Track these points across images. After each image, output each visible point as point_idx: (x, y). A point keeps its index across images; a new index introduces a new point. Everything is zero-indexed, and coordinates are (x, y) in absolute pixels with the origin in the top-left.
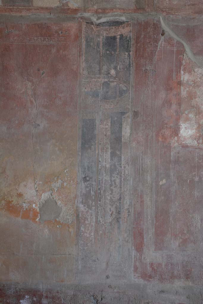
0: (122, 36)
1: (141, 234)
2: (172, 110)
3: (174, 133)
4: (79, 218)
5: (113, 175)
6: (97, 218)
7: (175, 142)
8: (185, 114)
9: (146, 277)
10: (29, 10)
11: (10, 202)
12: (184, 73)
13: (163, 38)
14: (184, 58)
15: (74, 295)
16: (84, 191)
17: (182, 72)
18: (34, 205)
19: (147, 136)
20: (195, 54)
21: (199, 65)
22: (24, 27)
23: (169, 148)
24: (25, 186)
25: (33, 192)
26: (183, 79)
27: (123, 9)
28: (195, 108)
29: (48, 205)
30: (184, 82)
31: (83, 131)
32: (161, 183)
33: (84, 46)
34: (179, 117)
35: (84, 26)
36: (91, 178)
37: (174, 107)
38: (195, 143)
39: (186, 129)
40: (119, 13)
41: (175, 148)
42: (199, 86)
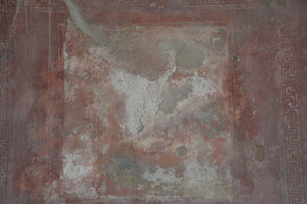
2: (47, 127)
3: (51, 173)
7: (53, 192)
8: (73, 134)
12: (70, 55)
14: (69, 27)
17: (65, 54)
20: (89, 22)
21: (96, 41)
26: (68, 67)
28: (92, 123)
30: (70, 72)
34: (62, 141)
37: (51, 121)
39: (75, 165)
42: (97, 81)
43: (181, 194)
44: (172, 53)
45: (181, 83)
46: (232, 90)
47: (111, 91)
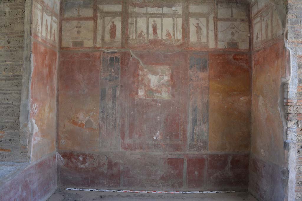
0: (116, 57)
1: (124, 133)
3: (136, 94)
4: (100, 127)
5: (113, 110)
6: (107, 127)
7: (137, 97)
8: (140, 86)
9: (125, 149)
10: (81, 48)
11: (74, 121)
13: (131, 58)
14: (140, 65)
15: (99, 156)
16: (102, 117)
17: (139, 71)
18: (83, 122)
19: (126, 95)
20: (144, 64)
21: (145, 68)
22: (80, 54)
23: (134, 99)
24: (79, 114)
25: (82, 117)
26: (140, 73)
27: (117, 47)
28: (144, 84)
29: (88, 122)
31: (101, 93)
32: (131, 113)
33: (102, 61)
34: (138, 88)
35: (102, 53)
36: (105, 111)
37: (136, 84)
38: (144, 98)
39: (141, 92)
40: (115, 48)
41: (137, 99)
42: (145, 76)
43: (161, 98)
44: (160, 71)
45: (162, 77)
46: (171, 78)
47: (148, 78)
